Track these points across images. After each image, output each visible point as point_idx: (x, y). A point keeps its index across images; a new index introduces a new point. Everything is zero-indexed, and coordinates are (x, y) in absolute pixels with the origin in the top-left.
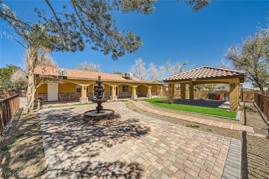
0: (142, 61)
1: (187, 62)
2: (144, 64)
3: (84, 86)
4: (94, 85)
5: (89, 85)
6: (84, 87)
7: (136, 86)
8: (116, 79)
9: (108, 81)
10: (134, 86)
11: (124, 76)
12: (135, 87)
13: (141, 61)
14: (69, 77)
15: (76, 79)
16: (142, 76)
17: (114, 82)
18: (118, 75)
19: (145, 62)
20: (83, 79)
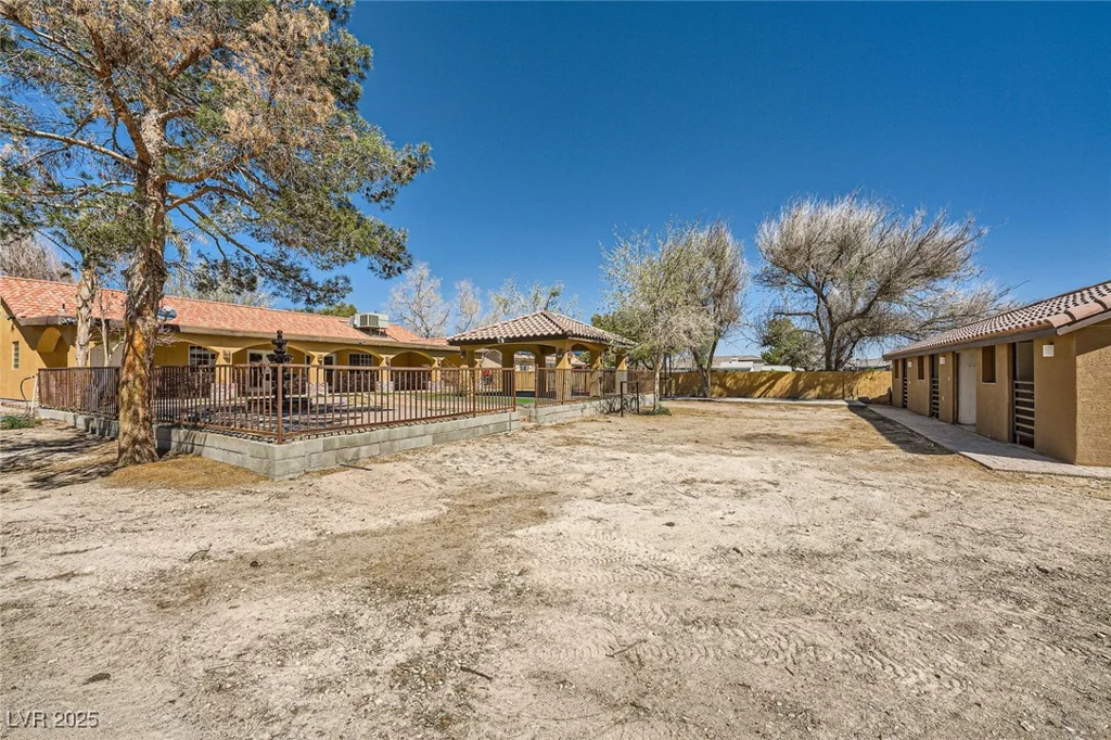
0: (431, 275)
1: (560, 286)
2: (437, 283)
3: (224, 352)
4: (249, 351)
5: (239, 349)
6: (225, 354)
7: (392, 357)
8: (328, 332)
9: (298, 338)
10: (384, 356)
11: (357, 322)
12: (386, 358)
13: (426, 273)
14: (184, 327)
15: (200, 331)
16: (430, 326)
17: (317, 342)
18: (336, 319)
19: (438, 277)
20: (224, 333)
